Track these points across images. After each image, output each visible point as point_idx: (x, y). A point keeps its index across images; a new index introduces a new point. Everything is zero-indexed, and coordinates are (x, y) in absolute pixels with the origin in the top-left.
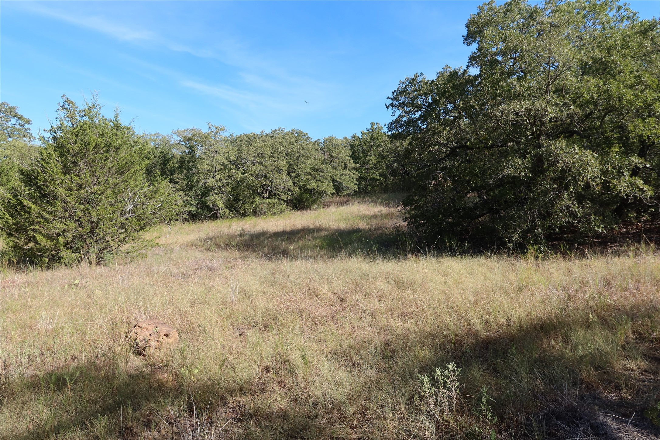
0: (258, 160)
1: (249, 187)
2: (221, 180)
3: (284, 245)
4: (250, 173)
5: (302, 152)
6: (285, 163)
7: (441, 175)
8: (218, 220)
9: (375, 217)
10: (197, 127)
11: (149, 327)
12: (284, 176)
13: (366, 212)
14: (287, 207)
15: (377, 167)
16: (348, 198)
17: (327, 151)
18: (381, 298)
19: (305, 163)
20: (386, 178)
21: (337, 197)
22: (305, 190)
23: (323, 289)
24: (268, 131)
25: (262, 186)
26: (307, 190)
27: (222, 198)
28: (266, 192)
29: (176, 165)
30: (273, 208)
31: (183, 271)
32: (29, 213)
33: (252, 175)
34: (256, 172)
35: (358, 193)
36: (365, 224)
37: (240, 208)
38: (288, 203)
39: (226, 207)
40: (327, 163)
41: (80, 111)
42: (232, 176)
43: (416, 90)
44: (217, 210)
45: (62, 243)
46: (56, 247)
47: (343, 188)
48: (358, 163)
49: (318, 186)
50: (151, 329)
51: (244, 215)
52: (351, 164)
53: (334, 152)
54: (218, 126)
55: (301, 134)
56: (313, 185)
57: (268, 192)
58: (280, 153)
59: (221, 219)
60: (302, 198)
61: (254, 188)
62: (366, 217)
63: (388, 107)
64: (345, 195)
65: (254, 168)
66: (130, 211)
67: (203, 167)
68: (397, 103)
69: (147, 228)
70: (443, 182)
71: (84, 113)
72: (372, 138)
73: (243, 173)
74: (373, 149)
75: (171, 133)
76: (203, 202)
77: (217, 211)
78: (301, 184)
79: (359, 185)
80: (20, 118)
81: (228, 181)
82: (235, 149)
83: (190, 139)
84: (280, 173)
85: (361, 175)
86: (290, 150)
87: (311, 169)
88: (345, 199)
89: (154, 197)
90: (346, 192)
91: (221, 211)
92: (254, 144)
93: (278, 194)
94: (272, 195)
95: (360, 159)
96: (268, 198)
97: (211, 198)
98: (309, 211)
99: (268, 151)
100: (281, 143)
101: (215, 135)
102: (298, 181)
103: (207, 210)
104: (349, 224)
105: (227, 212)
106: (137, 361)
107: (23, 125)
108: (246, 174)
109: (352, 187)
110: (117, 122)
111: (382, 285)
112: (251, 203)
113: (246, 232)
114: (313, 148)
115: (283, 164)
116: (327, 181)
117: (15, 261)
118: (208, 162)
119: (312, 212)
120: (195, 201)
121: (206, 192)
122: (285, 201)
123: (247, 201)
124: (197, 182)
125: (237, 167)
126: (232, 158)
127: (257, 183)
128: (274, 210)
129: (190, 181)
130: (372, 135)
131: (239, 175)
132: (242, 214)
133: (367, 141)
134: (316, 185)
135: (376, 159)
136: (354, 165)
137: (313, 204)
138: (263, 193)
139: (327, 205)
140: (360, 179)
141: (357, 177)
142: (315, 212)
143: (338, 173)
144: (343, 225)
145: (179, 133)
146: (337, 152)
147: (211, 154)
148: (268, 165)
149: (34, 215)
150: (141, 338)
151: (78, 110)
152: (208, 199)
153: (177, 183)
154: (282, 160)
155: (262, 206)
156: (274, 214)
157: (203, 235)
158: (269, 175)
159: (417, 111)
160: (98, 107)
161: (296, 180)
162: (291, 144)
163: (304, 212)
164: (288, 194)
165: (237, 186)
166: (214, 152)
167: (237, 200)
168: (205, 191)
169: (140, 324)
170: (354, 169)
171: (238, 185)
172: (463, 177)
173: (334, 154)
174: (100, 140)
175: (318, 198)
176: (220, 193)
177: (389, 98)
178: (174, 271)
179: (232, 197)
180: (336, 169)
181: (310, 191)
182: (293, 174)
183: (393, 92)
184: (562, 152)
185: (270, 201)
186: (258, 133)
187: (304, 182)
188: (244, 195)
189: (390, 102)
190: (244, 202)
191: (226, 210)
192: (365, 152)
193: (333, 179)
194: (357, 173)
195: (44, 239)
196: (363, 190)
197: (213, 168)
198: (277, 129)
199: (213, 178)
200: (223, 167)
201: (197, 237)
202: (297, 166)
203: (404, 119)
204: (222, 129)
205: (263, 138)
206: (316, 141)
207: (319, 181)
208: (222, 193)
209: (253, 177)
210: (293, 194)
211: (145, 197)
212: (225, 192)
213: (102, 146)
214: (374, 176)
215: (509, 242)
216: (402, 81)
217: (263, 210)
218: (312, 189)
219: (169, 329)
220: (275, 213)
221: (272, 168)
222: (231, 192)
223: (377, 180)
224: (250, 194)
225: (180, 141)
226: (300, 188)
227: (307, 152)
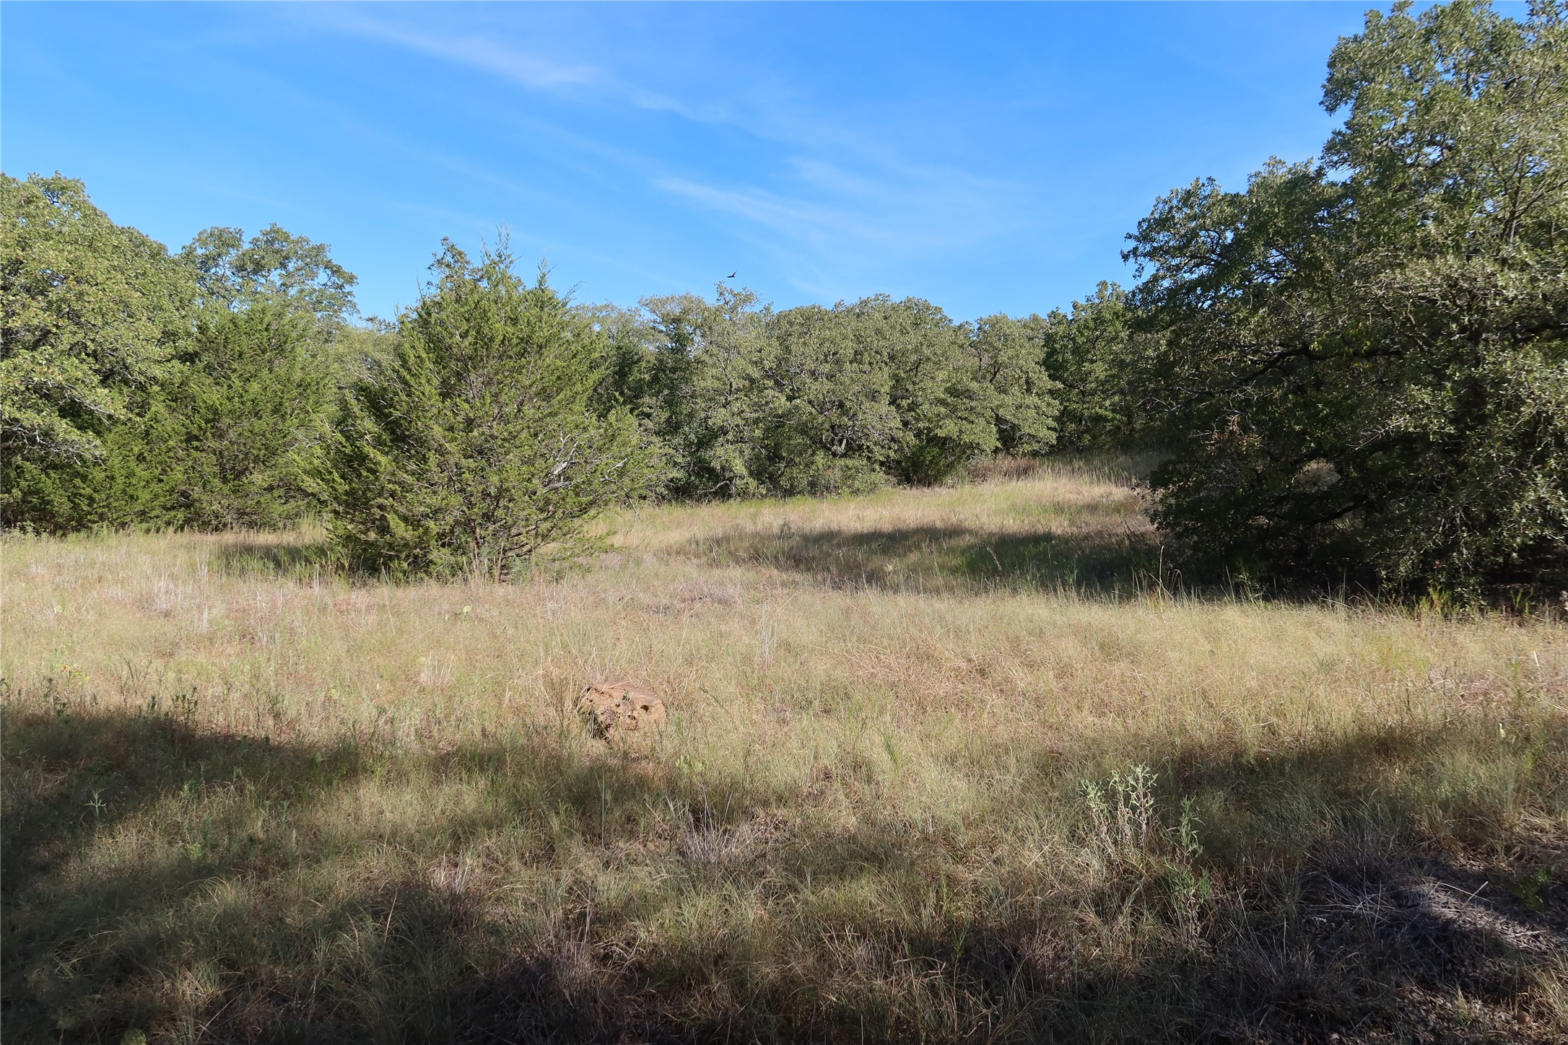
0: (826, 368)
1: (803, 430)
2: (742, 412)
3: (876, 561)
4: (806, 398)
5: (927, 352)
6: (886, 376)
7: (1235, 418)
8: (732, 501)
9: (1093, 508)
10: (695, 293)
11: (614, 693)
12: (883, 407)
13: (1073, 496)
14: (886, 477)
15: (1107, 390)
16: (1032, 462)
17: (986, 350)
18: (1064, 672)
19: (932, 378)
20: (1130, 416)
21: (1005, 458)
22: (930, 440)
23: (947, 650)
24: (851, 300)
25: (833, 427)
26: (934, 440)
27: (741, 452)
28: (840, 442)
29: (647, 377)
30: (854, 479)
31: (664, 602)
32: (373, 472)
33: (810, 402)
34: (820, 396)
35: (1059, 449)
36: (1066, 523)
37: (780, 476)
38: (890, 468)
39: (751, 474)
40: (984, 377)
41: (473, 271)
42: (767, 403)
43: (1195, 218)
44: (731, 479)
45: (434, 533)
46: (421, 543)
47: (1020, 438)
48: (1060, 379)
49: (961, 431)
50: (618, 695)
51: (790, 492)
52: (1043, 380)
53: (1002, 353)
54: (740, 290)
55: (928, 309)
56: (949, 428)
57: (845, 442)
58: (877, 352)
59: (739, 499)
60: (922, 458)
61: (813, 432)
62: (1069, 507)
63: (1125, 257)
64: (1024, 455)
65: (814, 387)
66: (560, 476)
67: (705, 382)
68: (1148, 248)
69: (592, 512)
70: (1240, 434)
71: (480, 274)
72: (1098, 319)
73: (790, 399)
74: (1100, 344)
75: (638, 305)
76: (701, 460)
77: (731, 481)
78: (921, 425)
79: (1061, 430)
80: (336, 271)
81: (757, 415)
82: (775, 343)
83: (679, 320)
84: (874, 399)
85: (1066, 407)
86: (897, 348)
87: (947, 390)
88: (1023, 462)
89: (608, 449)
90: (1027, 448)
91: (738, 482)
92: (817, 332)
93: (868, 447)
94: (853, 449)
95: (1067, 370)
96: (844, 455)
97: (720, 451)
98: (937, 489)
99: (847, 349)
100: (879, 332)
101: (733, 309)
102: (915, 419)
103: (708, 479)
104: (1026, 522)
105: (753, 483)
106: (598, 747)
107: (341, 287)
108: (798, 401)
109: (1041, 435)
110: (543, 291)
111: (1069, 648)
112: (807, 465)
113: (792, 531)
114: (952, 343)
115: (882, 379)
116: (982, 421)
117: (347, 565)
118: (714, 371)
119: (944, 491)
120: (684, 456)
121: (708, 438)
122: (882, 464)
123: (797, 460)
124: (691, 415)
125: (777, 382)
126: (767, 365)
127: (820, 421)
128: (857, 484)
129: (674, 413)
130: (1100, 311)
131: (781, 403)
132: (786, 490)
133: (1087, 327)
134: (957, 429)
135: (1106, 370)
136: (1049, 384)
137: (945, 473)
138: (833, 445)
139: (979, 475)
140: (1065, 416)
141: (1057, 413)
142: (951, 490)
143: (1008, 404)
144: (1013, 525)
145: (653, 305)
146: (1011, 352)
147: (723, 355)
148: (848, 382)
149: (383, 478)
150: (602, 709)
151: (471, 267)
152: (712, 453)
153: (648, 416)
154: (880, 369)
155: (829, 472)
156: (856, 492)
157: (699, 531)
158: (848, 404)
159: (1197, 265)
160: (508, 261)
161: (910, 416)
162: (903, 332)
163: (925, 490)
164: (890, 448)
165: (778, 427)
166: (728, 350)
167: (774, 457)
168: (704, 437)
169: (599, 687)
170: (1051, 392)
171: (777, 424)
172: (1290, 426)
173: (1003, 358)
174: (510, 329)
175: (960, 458)
176: (737, 442)
177: (1129, 236)
178: (645, 598)
179: (763, 451)
180: (1005, 392)
181: (943, 442)
182: (904, 403)
183: (1140, 223)
184: (1530, 378)
185: (850, 462)
186: (830, 308)
187: (930, 421)
188: (791, 448)
189: (1132, 244)
190: (790, 463)
191: (751, 479)
192: (1080, 353)
193: (997, 415)
194: (1057, 402)
195: (403, 525)
196: (1072, 443)
197: (725, 384)
198: (873, 297)
199: (724, 407)
200: (747, 383)
201: (687, 536)
202: (914, 383)
203: (1166, 283)
204: (747, 299)
205: (837, 317)
206: (960, 327)
207: (966, 419)
208: (742, 440)
209: (813, 406)
210: (901, 449)
211: (590, 447)
212: (750, 440)
213: (515, 341)
214: (1100, 411)
215: (1389, 580)
216: (1163, 197)
217: (832, 482)
218: (946, 439)
219: (649, 698)
220: (858, 489)
221: (856, 388)
222: (763, 439)
223: (1105, 420)
224: (805, 445)
225: (655, 322)
226: (918, 435)
227: (939, 352)
